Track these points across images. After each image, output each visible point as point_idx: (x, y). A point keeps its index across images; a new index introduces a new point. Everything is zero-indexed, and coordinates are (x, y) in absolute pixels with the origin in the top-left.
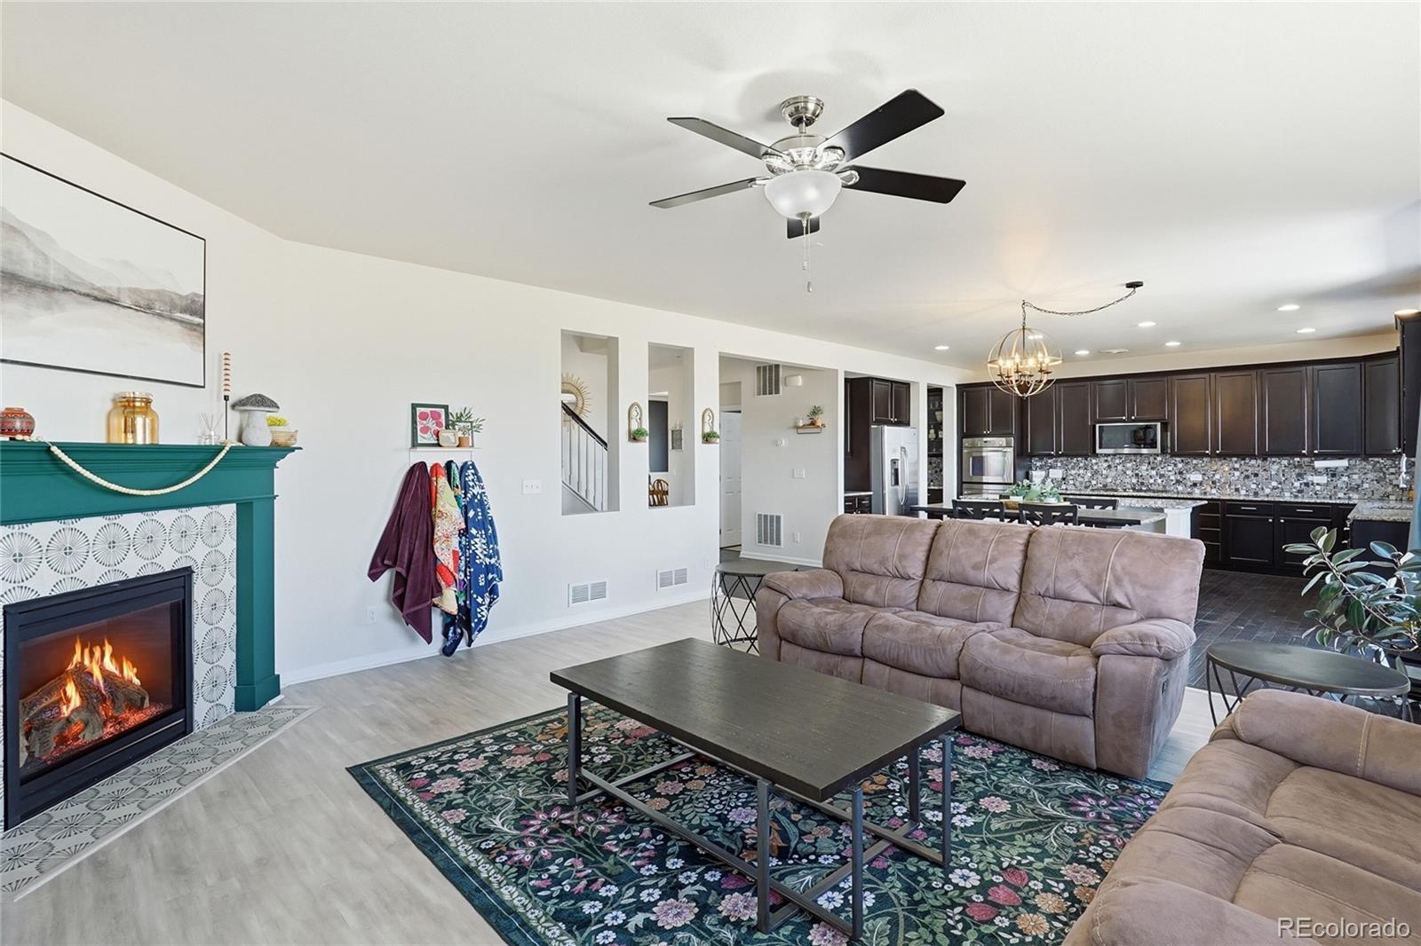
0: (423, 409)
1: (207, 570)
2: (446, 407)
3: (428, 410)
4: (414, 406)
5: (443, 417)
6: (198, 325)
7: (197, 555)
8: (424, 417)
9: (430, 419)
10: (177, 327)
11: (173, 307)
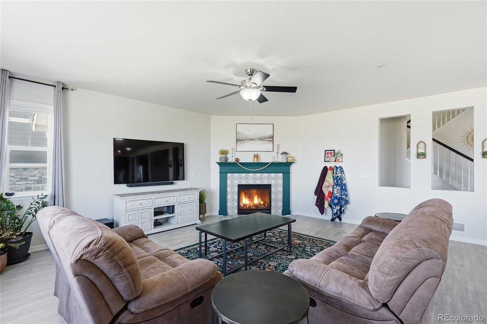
0: (328, 152)
1: (275, 186)
2: (334, 150)
3: (329, 152)
4: (326, 151)
5: (333, 153)
6: (272, 140)
7: (272, 182)
8: (328, 154)
9: (329, 154)
10: (267, 141)
11: (266, 138)
